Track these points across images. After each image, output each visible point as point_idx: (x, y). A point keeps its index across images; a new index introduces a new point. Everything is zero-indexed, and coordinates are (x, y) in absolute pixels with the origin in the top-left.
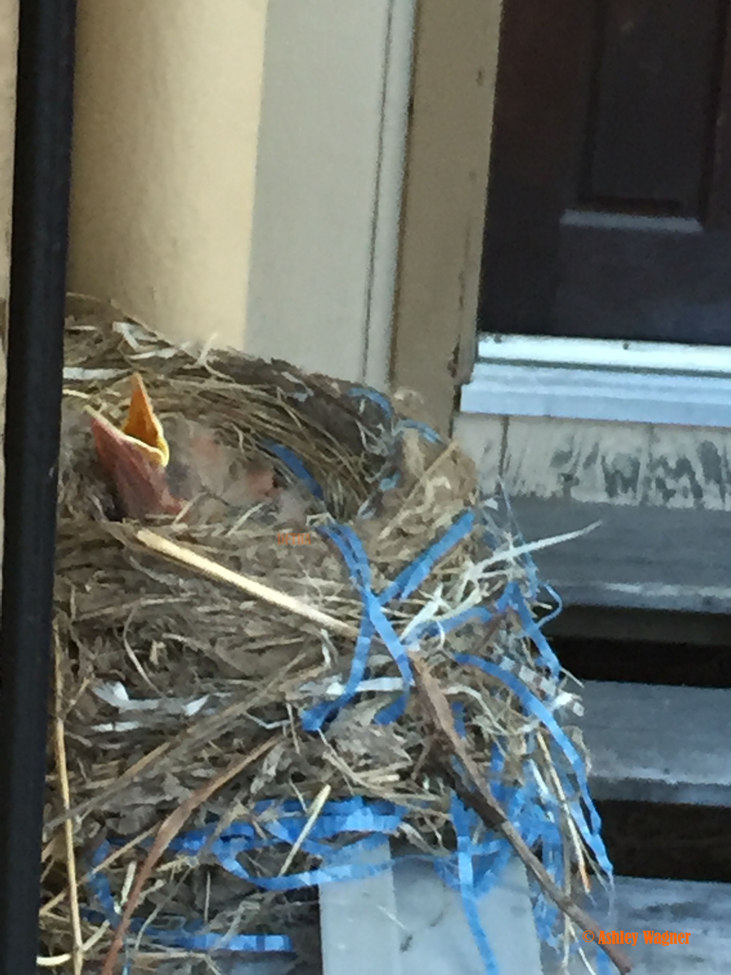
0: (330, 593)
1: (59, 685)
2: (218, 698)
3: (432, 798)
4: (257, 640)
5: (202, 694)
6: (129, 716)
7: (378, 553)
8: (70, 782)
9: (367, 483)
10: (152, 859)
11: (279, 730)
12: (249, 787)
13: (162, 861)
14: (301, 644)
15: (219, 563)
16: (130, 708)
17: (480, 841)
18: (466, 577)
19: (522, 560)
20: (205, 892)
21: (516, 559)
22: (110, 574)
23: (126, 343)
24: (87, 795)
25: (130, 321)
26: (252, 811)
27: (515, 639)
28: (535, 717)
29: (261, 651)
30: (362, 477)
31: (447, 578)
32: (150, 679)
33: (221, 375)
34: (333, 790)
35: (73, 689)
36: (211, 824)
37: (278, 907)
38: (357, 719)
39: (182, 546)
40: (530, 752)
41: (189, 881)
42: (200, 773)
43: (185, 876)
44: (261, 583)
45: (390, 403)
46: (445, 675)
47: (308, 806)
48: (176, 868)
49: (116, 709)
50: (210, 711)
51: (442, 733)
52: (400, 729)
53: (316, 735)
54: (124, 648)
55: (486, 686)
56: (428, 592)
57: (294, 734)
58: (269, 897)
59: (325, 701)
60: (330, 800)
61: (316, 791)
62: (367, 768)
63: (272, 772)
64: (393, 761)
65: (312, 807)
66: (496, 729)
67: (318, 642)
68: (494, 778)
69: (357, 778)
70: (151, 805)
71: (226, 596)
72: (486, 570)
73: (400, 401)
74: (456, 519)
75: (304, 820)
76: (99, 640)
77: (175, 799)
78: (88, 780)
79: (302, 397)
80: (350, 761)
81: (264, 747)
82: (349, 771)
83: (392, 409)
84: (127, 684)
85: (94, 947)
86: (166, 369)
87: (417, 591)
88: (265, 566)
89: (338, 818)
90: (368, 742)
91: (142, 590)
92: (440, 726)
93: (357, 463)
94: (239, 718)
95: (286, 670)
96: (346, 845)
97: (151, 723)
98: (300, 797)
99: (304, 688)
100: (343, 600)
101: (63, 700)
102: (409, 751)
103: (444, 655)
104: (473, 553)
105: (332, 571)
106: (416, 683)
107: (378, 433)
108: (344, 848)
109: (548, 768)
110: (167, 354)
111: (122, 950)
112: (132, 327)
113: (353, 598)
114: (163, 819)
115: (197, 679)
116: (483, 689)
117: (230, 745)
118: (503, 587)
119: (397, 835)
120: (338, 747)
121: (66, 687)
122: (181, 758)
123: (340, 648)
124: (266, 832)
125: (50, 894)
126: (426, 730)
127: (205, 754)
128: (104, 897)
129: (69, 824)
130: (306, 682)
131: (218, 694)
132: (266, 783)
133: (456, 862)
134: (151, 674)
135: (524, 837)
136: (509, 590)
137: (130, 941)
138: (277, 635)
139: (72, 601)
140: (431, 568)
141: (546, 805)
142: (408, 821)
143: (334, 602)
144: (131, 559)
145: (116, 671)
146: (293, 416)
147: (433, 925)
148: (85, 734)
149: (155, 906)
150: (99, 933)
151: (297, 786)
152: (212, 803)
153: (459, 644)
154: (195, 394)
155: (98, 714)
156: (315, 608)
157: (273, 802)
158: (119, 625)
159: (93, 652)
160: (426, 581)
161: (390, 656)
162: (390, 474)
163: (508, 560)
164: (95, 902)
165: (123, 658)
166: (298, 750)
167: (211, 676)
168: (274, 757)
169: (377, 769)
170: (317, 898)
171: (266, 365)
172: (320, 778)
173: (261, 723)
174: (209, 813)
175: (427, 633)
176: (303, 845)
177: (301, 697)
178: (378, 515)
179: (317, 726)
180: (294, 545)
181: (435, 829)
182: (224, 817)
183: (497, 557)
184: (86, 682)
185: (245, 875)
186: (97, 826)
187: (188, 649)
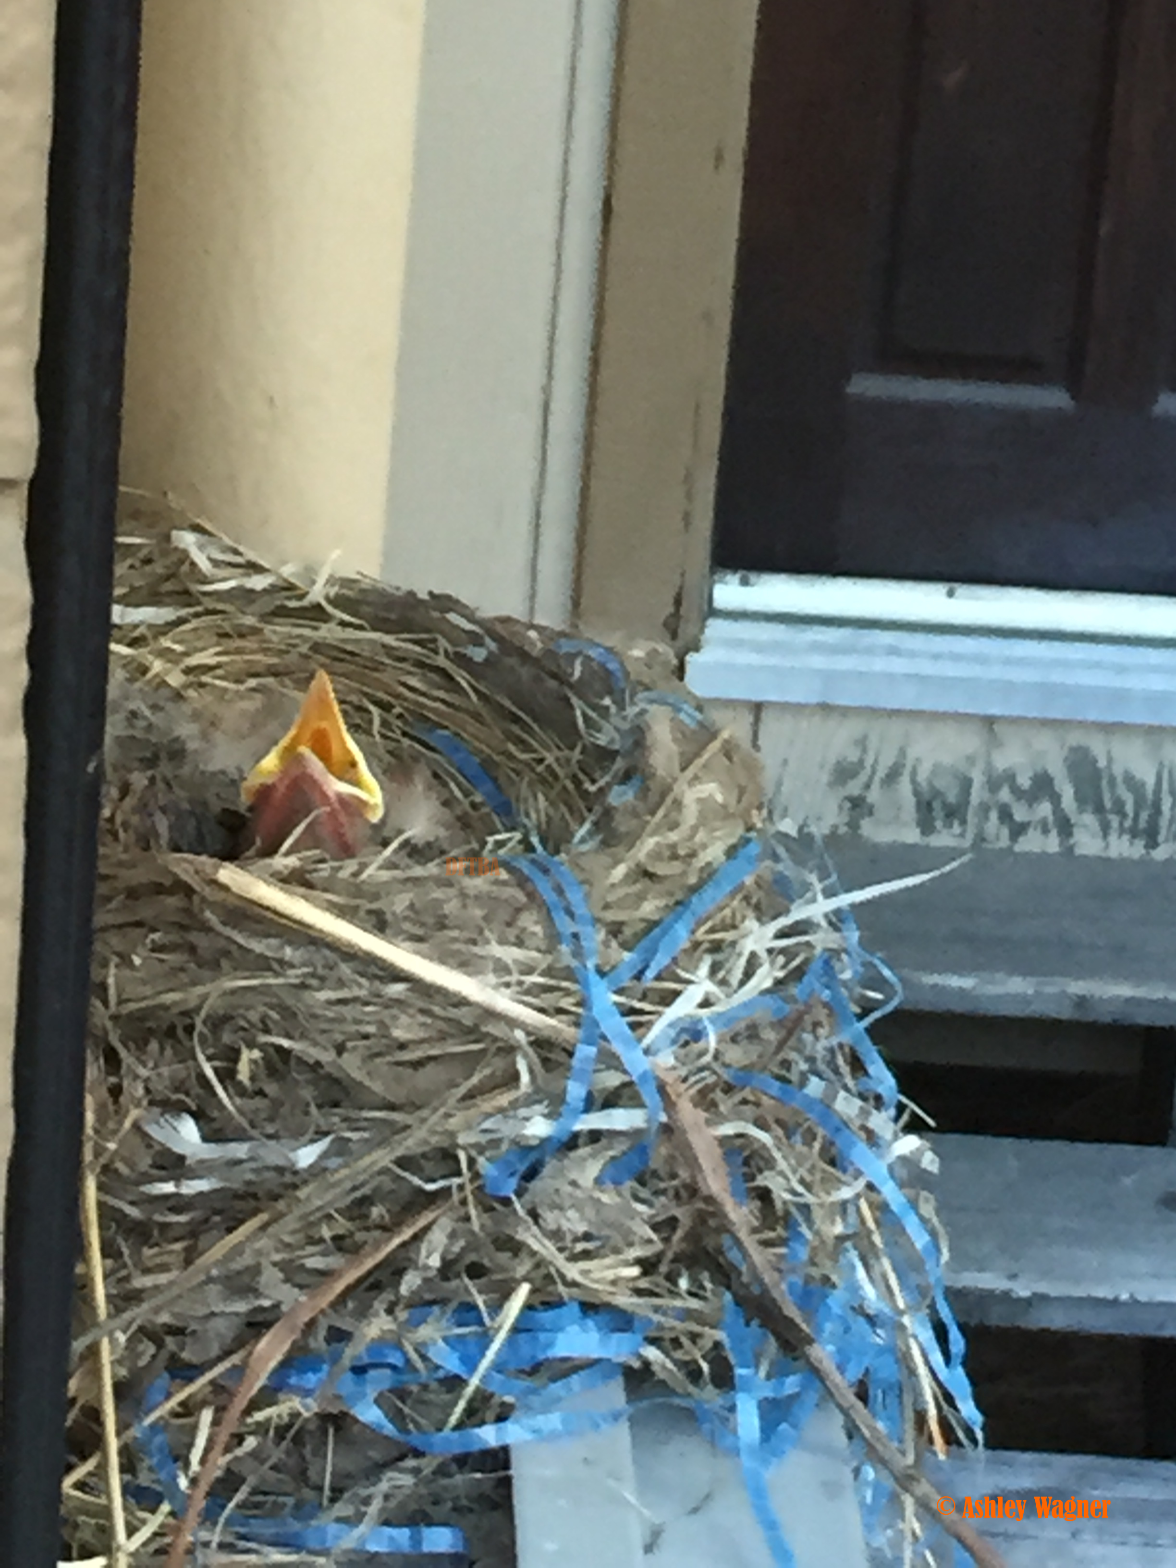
0: (529, 970)
1: (90, 1117)
2: (349, 1140)
3: (694, 1304)
4: (411, 1046)
5: (322, 1134)
6: (202, 1169)
7: (607, 907)
8: (106, 1277)
9: (586, 792)
10: (240, 1403)
11: (445, 1192)
12: (398, 1284)
13: (254, 1406)
14: (483, 1051)
15: (351, 922)
16: (206, 1156)
17: (769, 1377)
18: (748, 946)
19: (836, 920)
20: (325, 1457)
21: (826, 916)
22: (174, 937)
23: (193, 564)
24: (133, 1297)
25: (197, 529)
26: (401, 1325)
27: (825, 1049)
28: (858, 1174)
29: (417, 1065)
30: (578, 783)
31: (716, 947)
32: (236, 1107)
33: (347, 618)
34: (533, 1292)
35: (111, 1125)
36: (335, 1345)
37: (445, 1482)
38: (573, 1175)
39: (292, 893)
40: (850, 1231)
41: (298, 1440)
42: (315, 1262)
43: (293, 1431)
44: (417, 953)
45: (622, 664)
46: (714, 1104)
47: (492, 1319)
48: (279, 1416)
49: (182, 1158)
50: (333, 1162)
51: (710, 1199)
52: (644, 1193)
53: (506, 1202)
54: (194, 1058)
55: (778, 1122)
56: (687, 970)
57: (470, 1198)
58: (428, 1465)
59: (523, 1148)
60: (528, 1307)
61: (505, 1292)
62: (586, 1255)
63: (435, 1262)
64: (631, 1245)
65: (499, 1319)
66: (794, 1193)
67: (510, 1050)
68: (793, 1271)
69: (573, 1271)
70: (237, 1314)
71: (362, 975)
72: (781, 934)
73: (638, 659)
74: (731, 852)
75: (485, 1339)
76: (154, 1046)
77: (276, 1306)
78: (136, 1273)
79: (478, 654)
80: (559, 1245)
81: (422, 1222)
82: (560, 1260)
83: (627, 674)
84: (197, 1116)
85: (145, 1544)
86: (256, 607)
87: (667, 967)
88: (423, 925)
89: (542, 1337)
90: (590, 1212)
91: (225, 963)
92: (708, 1187)
93: (568, 761)
94: (382, 1172)
95: (459, 1095)
96: (554, 1380)
97: (237, 1181)
98: (480, 1301)
99: (487, 1125)
100: (552, 982)
101: (96, 1144)
102: (655, 1227)
103: (715, 1073)
104: (757, 908)
105: (534, 934)
106: (670, 1117)
107: (604, 712)
108: (553, 1386)
109: (878, 1258)
110: (258, 582)
111: (190, 1551)
112: (205, 539)
113: (566, 979)
114: (258, 1336)
115: (313, 1109)
116: (774, 1126)
117: (366, 1216)
118: (806, 962)
119: (636, 1364)
120: (541, 1221)
121: (101, 1119)
122: (287, 1239)
123: (545, 1061)
124: (424, 1358)
125: (73, 1459)
126: (684, 1194)
127: (326, 1233)
128: (161, 1466)
129: (105, 1345)
130: (488, 1116)
131: (348, 1135)
132: (426, 1280)
133: (732, 1409)
134: (238, 1101)
135: (841, 1369)
136: (816, 966)
137: (204, 1535)
138: (443, 1037)
139: (111, 981)
140: (693, 932)
141: (876, 1316)
142: (653, 1341)
143: (535, 984)
144: (208, 914)
145: (182, 1097)
146: (464, 684)
147: (695, 1510)
148: (130, 1198)
149: (243, 1481)
150: (154, 1522)
151: (475, 1285)
152: (336, 1311)
153: (735, 1055)
154: (304, 649)
155: (151, 1166)
156: (503, 996)
157: (436, 1309)
158: (188, 1021)
159: (145, 1066)
160: (685, 951)
161: (625, 1072)
162: (626, 777)
163: (815, 921)
164: (145, 1472)
165: (193, 1075)
166: (476, 1225)
167: (336, 1105)
168: (438, 1238)
169: (604, 1256)
170: (507, 1466)
171: (422, 602)
172: (514, 1270)
173: (416, 1181)
174: (331, 1328)
175: (685, 1037)
176: (484, 1379)
177: (483, 1139)
178: (605, 844)
179: (509, 1189)
180: (472, 893)
181: (698, 1355)
182: (357, 1334)
183: (798, 913)
184: (134, 1113)
185: (389, 1429)
186: (152, 1349)
187: (300, 1061)
